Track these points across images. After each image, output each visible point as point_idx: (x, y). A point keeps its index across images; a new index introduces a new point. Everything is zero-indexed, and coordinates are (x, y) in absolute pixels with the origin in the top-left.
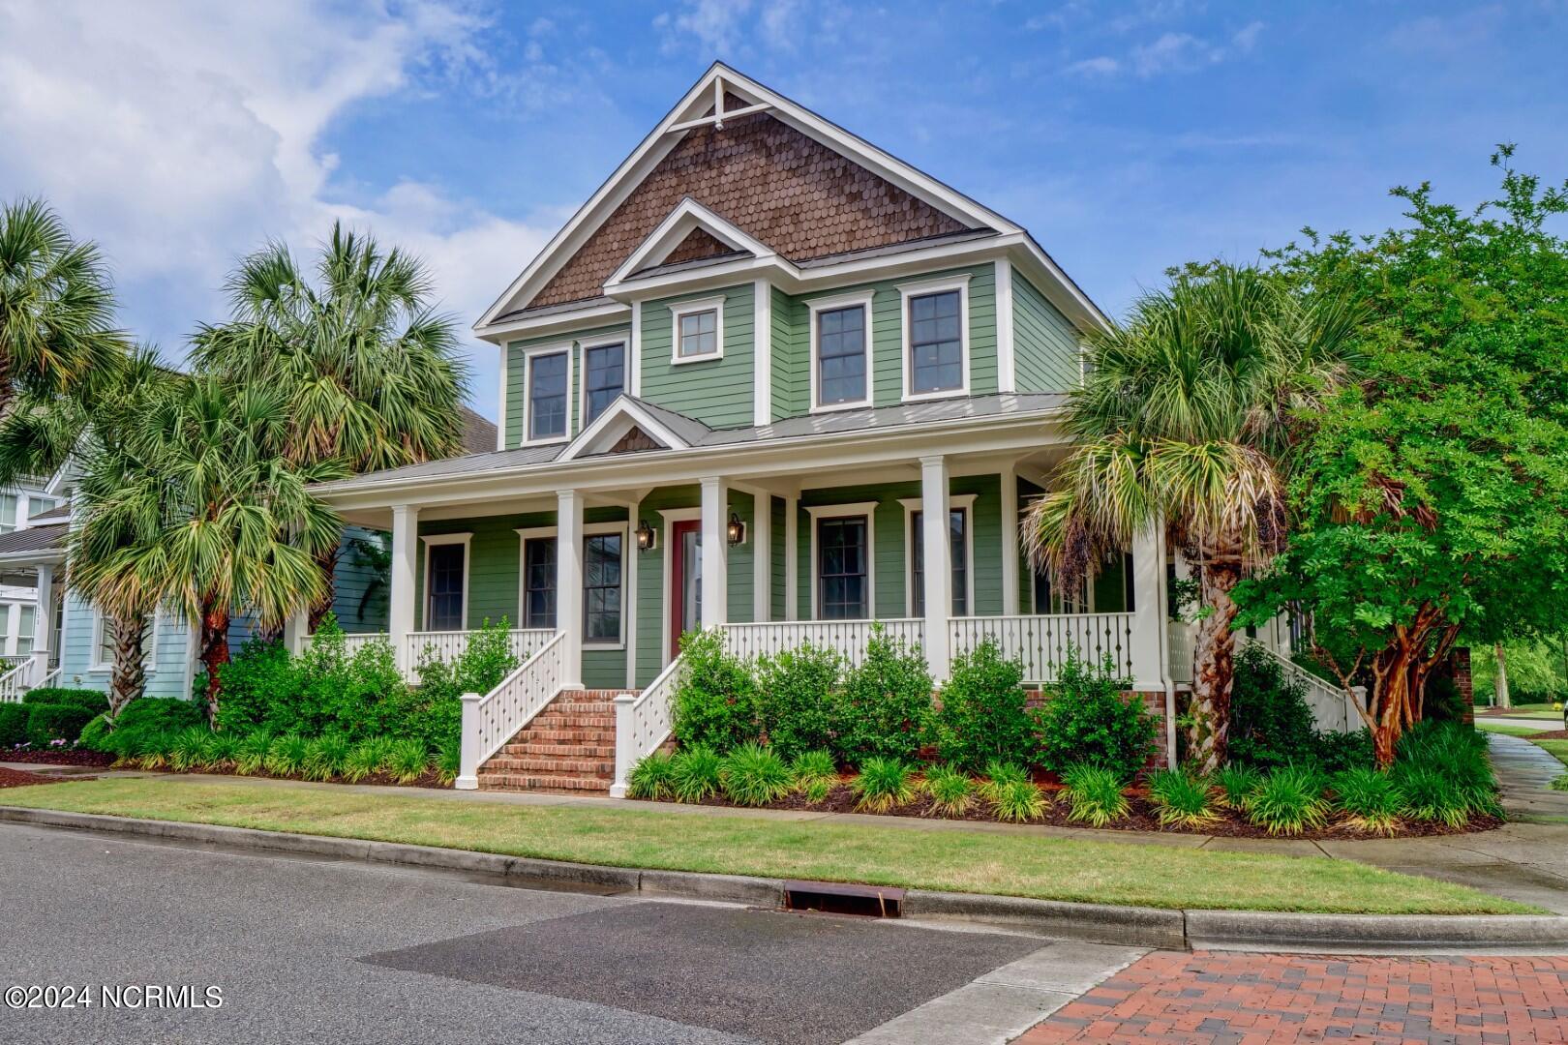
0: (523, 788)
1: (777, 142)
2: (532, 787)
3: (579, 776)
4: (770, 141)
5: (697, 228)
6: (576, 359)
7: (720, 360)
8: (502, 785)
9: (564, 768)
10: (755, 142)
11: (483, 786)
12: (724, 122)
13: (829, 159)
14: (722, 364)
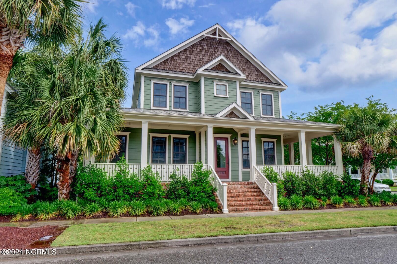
0: (242, 211)
1: (230, 49)
2: (246, 210)
3: (253, 206)
4: (228, 48)
5: (220, 63)
6: (170, 87)
7: (227, 98)
8: (236, 210)
9: (249, 204)
10: (224, 46)
11: (229, 211)
12: (219, 39)
13: (242, 57)
14: (228, 99)
